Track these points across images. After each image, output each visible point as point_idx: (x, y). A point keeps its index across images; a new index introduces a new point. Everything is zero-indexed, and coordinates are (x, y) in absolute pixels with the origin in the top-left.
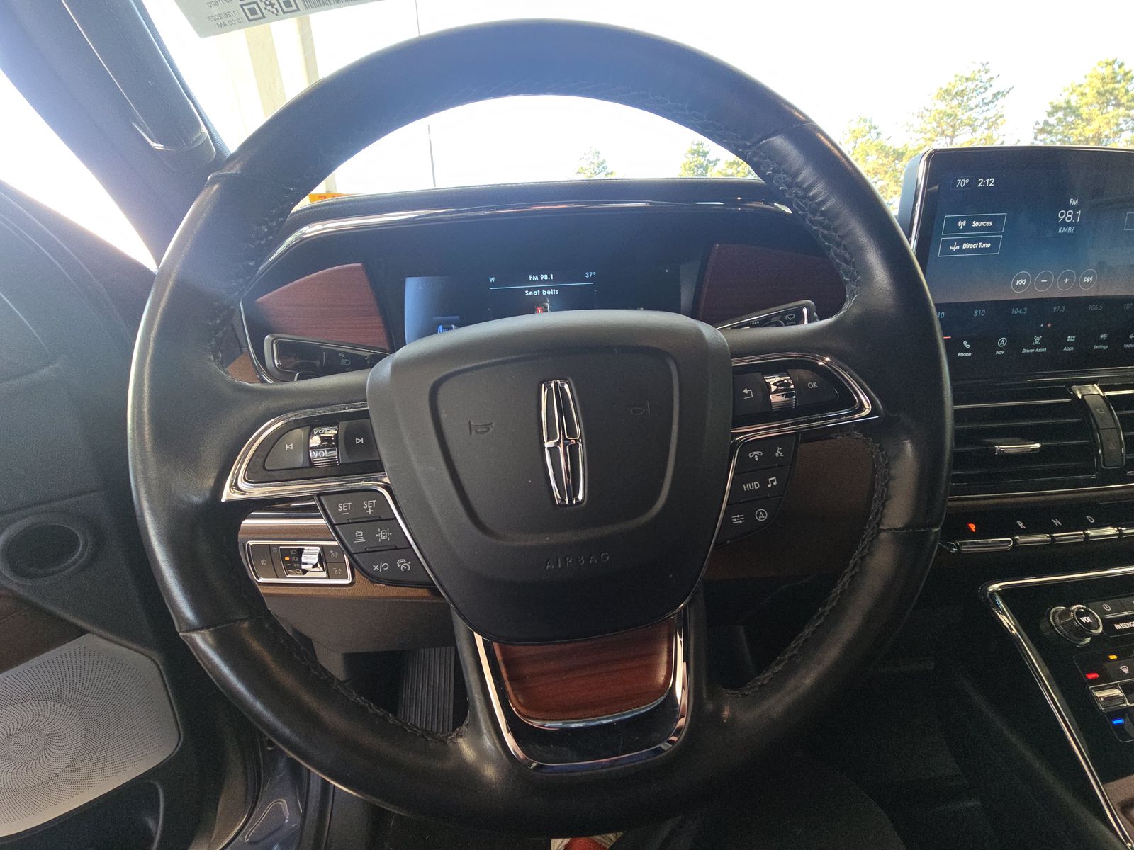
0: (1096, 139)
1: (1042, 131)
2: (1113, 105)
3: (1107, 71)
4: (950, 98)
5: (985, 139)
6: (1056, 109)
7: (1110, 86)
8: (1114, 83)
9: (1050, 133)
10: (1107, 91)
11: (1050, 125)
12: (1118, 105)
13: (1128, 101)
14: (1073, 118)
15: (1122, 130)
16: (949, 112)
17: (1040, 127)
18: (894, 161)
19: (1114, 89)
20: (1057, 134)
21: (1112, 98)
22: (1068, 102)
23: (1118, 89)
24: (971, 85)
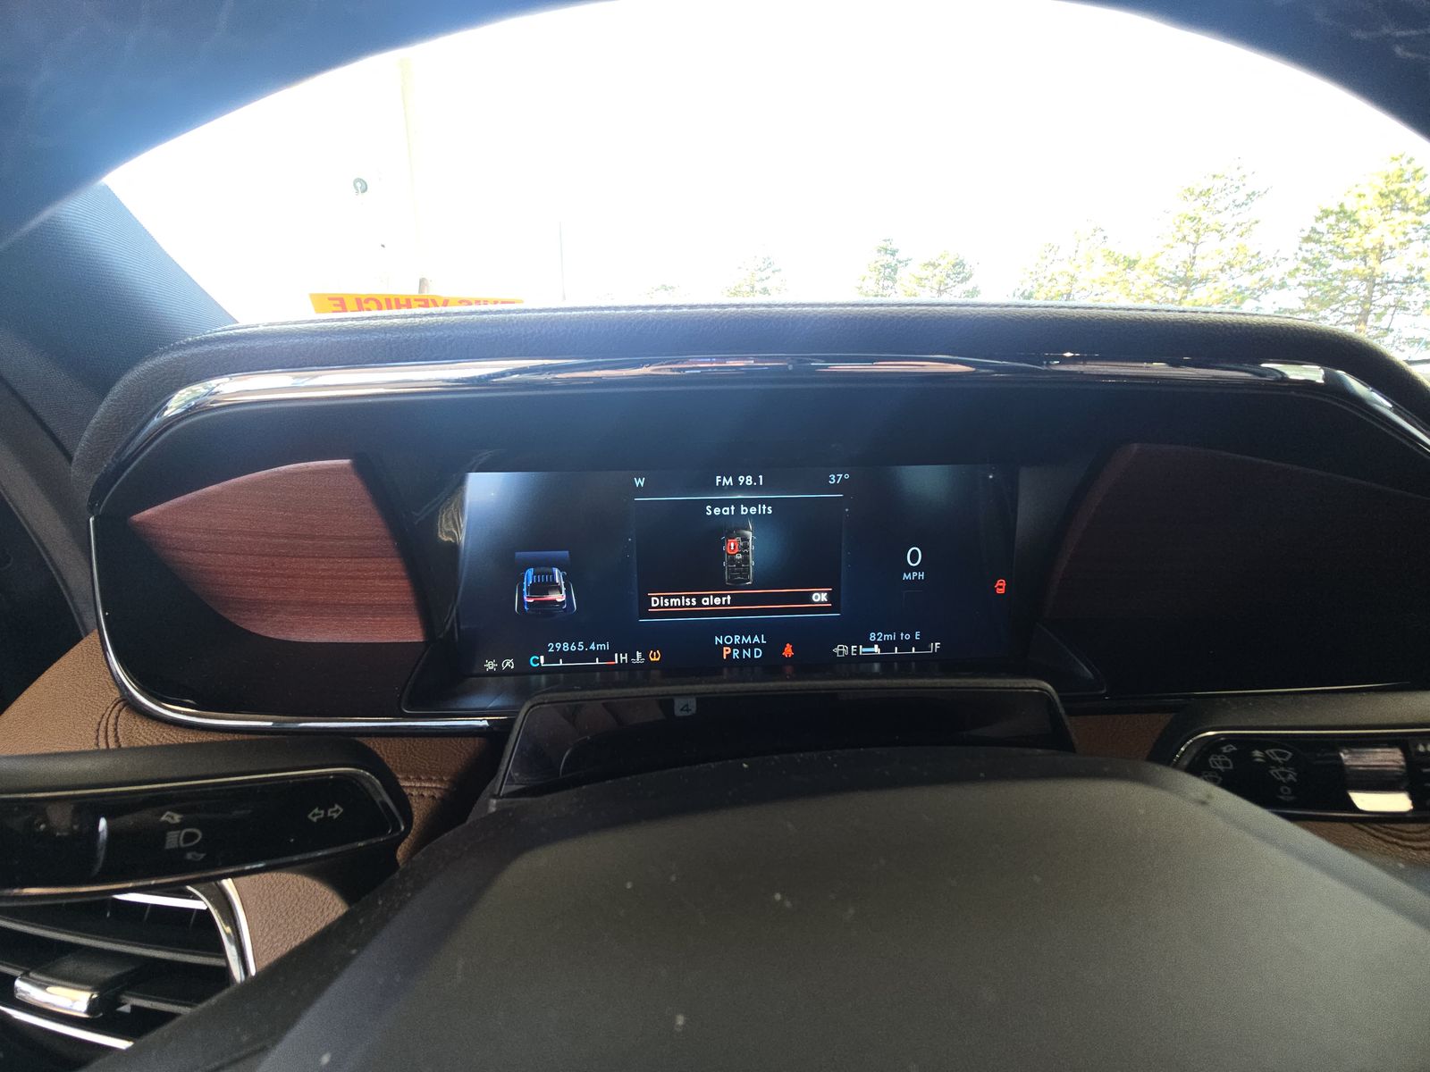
0: (1377, 251)
1: (1308, 239)
2: (1398, 209)
3: (1394, 169)
4: (1194, 197)
5: (1237, 249)
6: (1326, 213)
7: (1395, 187)
8: (1401, 182)
9: (1318, 241)
10: (1392, 192)
11: (1318, 233)
12: (1405, 209)
13: (1419, 204)
14: (1348, 224)
15: (1410, 241)
16: (1192, 214)
17: (1305, 234)
18: (1124, 270)
19: (1401, 190)
20: (1326, 243)
21: (1398, 201)
22: (1341, 206)
23: (1405, 189)
24: (1219, 183)
